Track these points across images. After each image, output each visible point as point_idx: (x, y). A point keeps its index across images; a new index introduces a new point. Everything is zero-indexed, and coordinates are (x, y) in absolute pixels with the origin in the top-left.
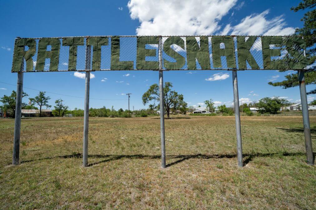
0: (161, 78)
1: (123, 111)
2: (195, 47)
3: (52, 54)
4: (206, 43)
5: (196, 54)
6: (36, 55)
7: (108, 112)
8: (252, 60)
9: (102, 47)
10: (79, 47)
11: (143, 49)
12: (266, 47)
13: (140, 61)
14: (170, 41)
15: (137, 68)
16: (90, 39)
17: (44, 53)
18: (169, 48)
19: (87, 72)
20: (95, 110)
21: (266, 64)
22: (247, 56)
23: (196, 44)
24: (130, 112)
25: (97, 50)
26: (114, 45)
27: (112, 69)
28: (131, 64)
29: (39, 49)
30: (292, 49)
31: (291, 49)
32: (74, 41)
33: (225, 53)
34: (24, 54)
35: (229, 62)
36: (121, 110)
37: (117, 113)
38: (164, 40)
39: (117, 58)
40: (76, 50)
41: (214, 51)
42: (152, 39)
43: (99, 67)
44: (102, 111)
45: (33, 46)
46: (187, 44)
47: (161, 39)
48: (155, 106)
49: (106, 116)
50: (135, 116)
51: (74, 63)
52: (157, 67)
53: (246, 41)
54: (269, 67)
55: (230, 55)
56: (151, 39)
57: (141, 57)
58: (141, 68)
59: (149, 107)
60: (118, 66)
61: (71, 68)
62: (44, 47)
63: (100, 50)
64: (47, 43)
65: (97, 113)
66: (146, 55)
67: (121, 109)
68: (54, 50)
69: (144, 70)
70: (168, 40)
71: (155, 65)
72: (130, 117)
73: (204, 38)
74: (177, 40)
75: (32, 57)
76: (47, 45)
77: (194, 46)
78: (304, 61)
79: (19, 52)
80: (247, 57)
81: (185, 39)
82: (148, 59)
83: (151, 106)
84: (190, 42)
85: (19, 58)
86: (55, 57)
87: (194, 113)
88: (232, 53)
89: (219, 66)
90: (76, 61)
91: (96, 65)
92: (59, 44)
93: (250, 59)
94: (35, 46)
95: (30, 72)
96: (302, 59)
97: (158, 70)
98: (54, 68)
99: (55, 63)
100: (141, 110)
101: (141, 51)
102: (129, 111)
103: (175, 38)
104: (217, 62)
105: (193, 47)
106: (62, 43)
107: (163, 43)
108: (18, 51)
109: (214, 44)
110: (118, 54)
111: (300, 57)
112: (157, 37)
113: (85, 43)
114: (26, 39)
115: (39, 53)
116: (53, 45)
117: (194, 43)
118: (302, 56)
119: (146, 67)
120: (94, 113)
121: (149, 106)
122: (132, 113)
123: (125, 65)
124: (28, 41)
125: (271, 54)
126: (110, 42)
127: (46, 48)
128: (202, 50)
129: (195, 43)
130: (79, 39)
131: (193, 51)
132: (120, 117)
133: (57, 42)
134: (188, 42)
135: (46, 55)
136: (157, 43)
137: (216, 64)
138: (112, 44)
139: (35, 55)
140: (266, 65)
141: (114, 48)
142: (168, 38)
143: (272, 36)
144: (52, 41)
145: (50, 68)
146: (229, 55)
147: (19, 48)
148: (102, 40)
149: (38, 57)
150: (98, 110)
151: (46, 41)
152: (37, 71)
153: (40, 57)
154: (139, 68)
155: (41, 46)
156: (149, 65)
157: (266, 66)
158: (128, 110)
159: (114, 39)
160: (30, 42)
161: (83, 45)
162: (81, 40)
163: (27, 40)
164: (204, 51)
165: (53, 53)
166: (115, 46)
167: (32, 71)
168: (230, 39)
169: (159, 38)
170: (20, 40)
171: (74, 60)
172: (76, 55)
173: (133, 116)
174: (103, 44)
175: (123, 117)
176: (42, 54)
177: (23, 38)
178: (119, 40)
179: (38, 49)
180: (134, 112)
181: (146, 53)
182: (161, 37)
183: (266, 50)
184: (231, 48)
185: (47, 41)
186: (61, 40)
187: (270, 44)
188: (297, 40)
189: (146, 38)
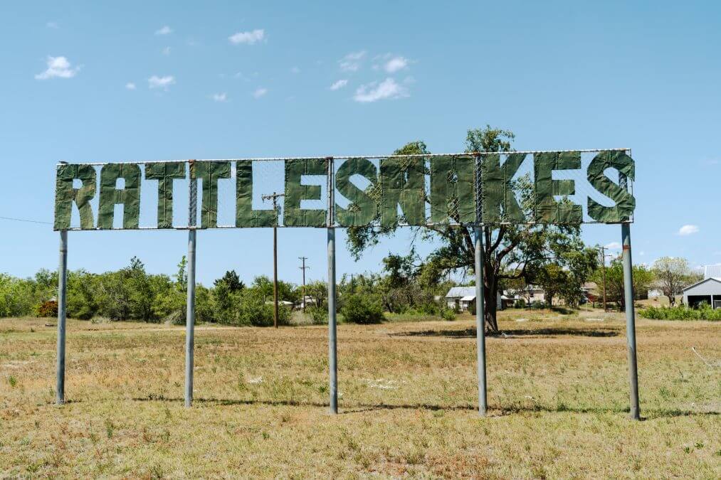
0: (331, 241)
1: (241, 287)
2: (397, 179)
3: (125, 197)
4: (419, 171)
5: (398, 194)
6: (97, 197)
7: (159, 296)
8: (511, 205)
9: (220, 182)
10: (175, 181)
11: (296, 185)
12: (544, 177)
13: (291, 209)
14: (349, 168)
15: (284, 224)
16: (197, 166)
17: (112, 193)
18: (347, 183)
19: (191, 230)
20: (89, 279)
21: (540, 213)
22: (502, 196)
23: (398, 174)
24: (280, 290)
25: (210, 188)
26: (242, 177)
27: (238, 225)
28: (274, 216)
29: (103, 185)
30: (602, 179)
31: (600, 178)
32: (166, 170)
33: (458, 190)
34: (75, 196)
35: (465, 209)
36: (232, 282)
37: (212, 297)
38: (337, 165)
39: (247, 203)
40: (171, 188)
41: (434, 187)
42: (313, 164)
43: (214, 222)
44: (128, 285)
45: (90, 179)
46: (381, 174)
47: (331, 163)
48: (417, 263)
49: (148, 316)
50: (309, 319)
51: (168, 213)
52: (322, 222)
53: (501, 165)
54: (547, 220)
55: (466, 196)
56: (311, 165)
57: (292, 202)
58: (292, 224)
59: (383, 266)
60: (249, 220)
61: (164, 224)
62: (110, 183)
63: (215, 187)
64: (115, 175)
65: (97, 299)
66: (301, 197)
67: (228, 275)
68: (130, 188)
69: (297, 226)
70: (345, 166)
71: (318, 217)
72: (282, 322)
73: (415, 161)
74: (363, 167)
75: (90, 202)
76: (116, 178)
77: (396, 177)
78: (628, 204)
79: (66, 190)
80: (501, 198)
81: (377, 164)
82: (306, 204)
83: (394, 263)
84: (388, 169)
85: (66, 203)
86: (132, 201)
87: (686, 301)
88: (471, 192)
89: (441, 220)
90: (171, 210)
91: (208, 216)
92: (138, 175)
93: (508, 203)
94: (95, 179)
95: (86, 230)
96: (623, 199)
97: (324, 226)
98: (131, 224)
99: (132, 215)
100: (348, 280)
101: (293, 189)
102: (278, 285)
103: (359, 161)
104: (440, 211)
105: (393, 179)
106: (143, 174)
107: (335, 172)
108: (63, 189)
109: (436, 172)
110: (250, 196)
111: (619, 196)
112: (323, 160)
113: (187, 174)
114: (77, 166)
115: (101, 193)
116: (127, 178)
117: (395, 172)
118: (623, 194)
119: (302, 221)
120: (81, 298)
121: (385, 260)
122: (294, 297)
123: (262, 217)
124: (82, 171)
125: (553, 191)
126: (234, 171)
127: (114, 184)
128: (410, 187)
129: (398, 172)
130: (176, 165)
131: (393, 188)
132: (225, 322)
133: (135, 172)
134: (383, 169)
135: (115, 197)
136: (324, 172)
137: (437, 214)
138: (238, 175)
139: (95, 197)
140: (539, 215)
141: (242, 183)
142: (346, 162)
143: (559, 153)
144: (126, 170)
145: (124, 223)
146: (464, 194)
147: (64, 183)
148: (219, 168)
149: (101, 201)
150: (105, 279)
151: (113, 169)
152: (101, 229)
153: (104, 200)
154: (288, 223)
155: (106, 180)
156: (307, 217)
157: (541, 217)
158: (271, 278)
159: (241, 165)
160: (85, 172)
161: (184, 177)
162: (179, 168)
163: (79, 168)
164: (415, 188)
165: (127, 192)
166: (244, 179)
167: (92, 229)
168: (468, 162)
169: (328, 162)
170: (66, 168)
171: (168, 207)
172: (171, 199)
173: (298, 317)
174: (222, 176)
175: (243, 323)
176: (108, 196)
177: (72, 165)
178: (250, 169)
179: (101, 185)
180: (308, 290)
181: (303, 194)
182: (332, 159)
183: (543, 182)
184: (468, 181)
185: (116, 171)
186: (142, 168)
187: (553, 169)
188: (616, 159)
189: (302, 163)
